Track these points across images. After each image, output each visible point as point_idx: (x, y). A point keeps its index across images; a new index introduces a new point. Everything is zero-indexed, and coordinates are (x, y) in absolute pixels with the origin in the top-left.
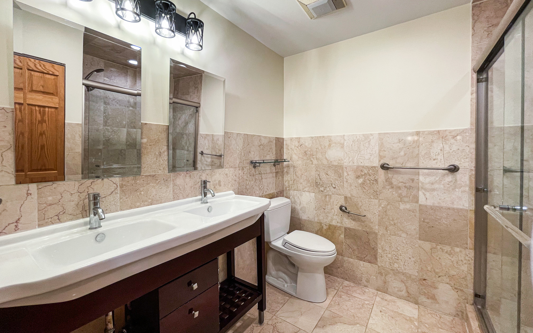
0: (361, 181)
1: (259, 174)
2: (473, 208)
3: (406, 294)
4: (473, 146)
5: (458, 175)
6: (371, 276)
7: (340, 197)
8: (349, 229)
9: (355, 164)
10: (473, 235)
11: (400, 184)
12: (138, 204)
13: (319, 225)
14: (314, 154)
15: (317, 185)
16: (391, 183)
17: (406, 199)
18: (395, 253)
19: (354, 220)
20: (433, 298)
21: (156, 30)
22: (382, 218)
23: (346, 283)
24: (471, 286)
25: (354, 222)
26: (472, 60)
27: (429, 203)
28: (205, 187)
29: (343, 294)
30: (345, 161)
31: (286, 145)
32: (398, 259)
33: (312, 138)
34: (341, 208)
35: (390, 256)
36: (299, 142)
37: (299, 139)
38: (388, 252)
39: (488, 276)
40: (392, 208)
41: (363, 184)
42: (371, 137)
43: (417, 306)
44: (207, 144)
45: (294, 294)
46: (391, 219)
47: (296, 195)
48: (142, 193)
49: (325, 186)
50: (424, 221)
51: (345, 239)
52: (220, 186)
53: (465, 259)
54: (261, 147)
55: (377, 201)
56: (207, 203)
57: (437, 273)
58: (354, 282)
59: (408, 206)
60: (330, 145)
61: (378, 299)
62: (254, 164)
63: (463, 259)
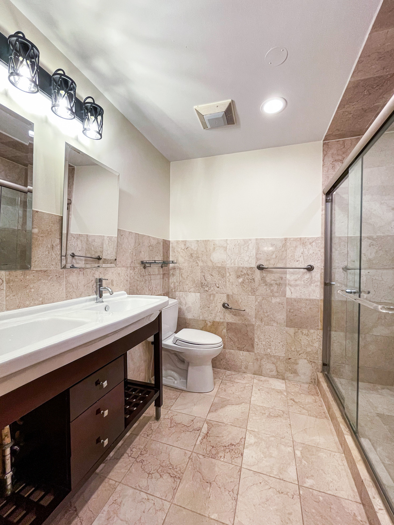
0: (241, 280)
1: (149, 275)
2: (322, 298)
3: (276, 373)
4: (323, 250)
5: (314, 272)
6: (249, 363)
7: (223, 295)
8: (231, 323)
9: (236, 265)
10: (322, 318)
11: (273, 282)
12: (28, 303)
13: (204, 322)
14: (200, 256)
15: (202, 286)
16: (265, 282)
17: (276, 294)
18: (268, 340)
19: (235, 315)
20: (295, 372)
21: (52, 108)
22: (258, 312)
23: (228, 372)
24: (320, 357)
25: (235, 317)
26: (323, 185)
27: (294, 296)
28: (101, 285)
29: (227, 382)
30: (228, 262)
31: (172, 247)
32: (270, 345)
33: (198, 241)
34: (224, 306)
35: (264, 343)
36: (185, 245)
37: (185, 242)
38: (263, 340)
39: (331, 349)
40: (266, 302)
41: (243, 282)
42: (250, 242)
43: (284, 381)
44: (80, 245)
45: (184, 388)
46: (265, 312)
47: (182, 296)
48: (33, 290)
49: (209, 286)
50: (290, 312)
51: (227, 333)
52: (113, 285)
53: (317, 338)
54: (151, 248)
55: (254, 297)
56: (103, 302)
57: (298, 352)
58: (235, 371)
59: (278, 300)
60: (214, 249)
61: (255, 381)
62: (144, 264)
63: (316, 338)
